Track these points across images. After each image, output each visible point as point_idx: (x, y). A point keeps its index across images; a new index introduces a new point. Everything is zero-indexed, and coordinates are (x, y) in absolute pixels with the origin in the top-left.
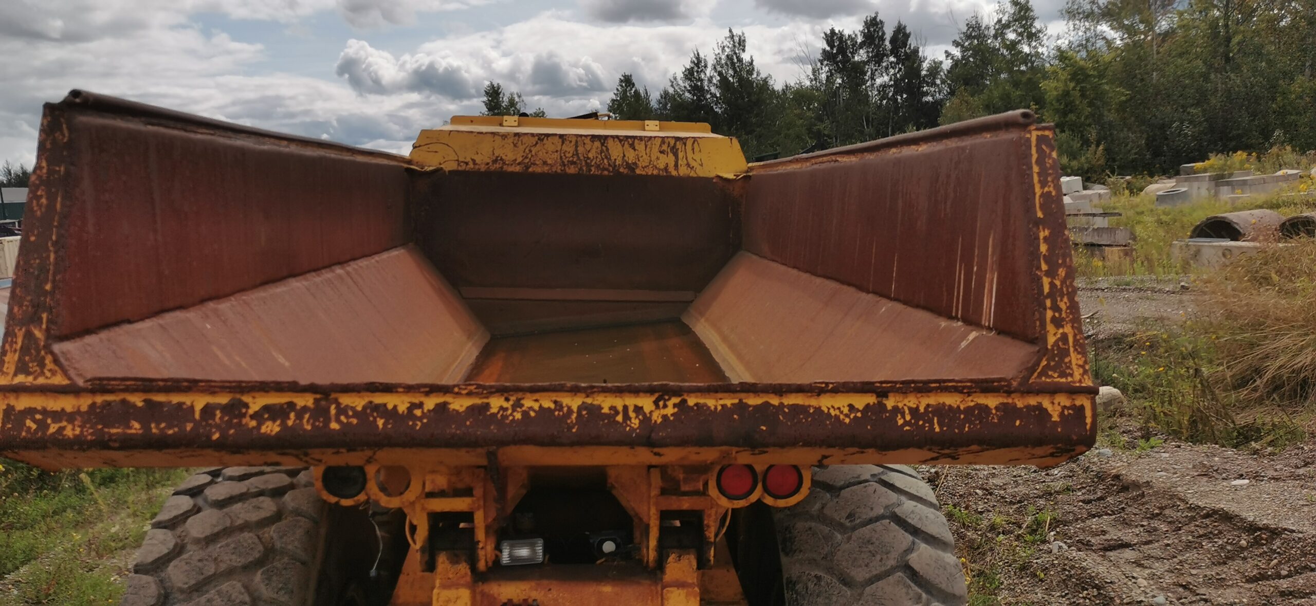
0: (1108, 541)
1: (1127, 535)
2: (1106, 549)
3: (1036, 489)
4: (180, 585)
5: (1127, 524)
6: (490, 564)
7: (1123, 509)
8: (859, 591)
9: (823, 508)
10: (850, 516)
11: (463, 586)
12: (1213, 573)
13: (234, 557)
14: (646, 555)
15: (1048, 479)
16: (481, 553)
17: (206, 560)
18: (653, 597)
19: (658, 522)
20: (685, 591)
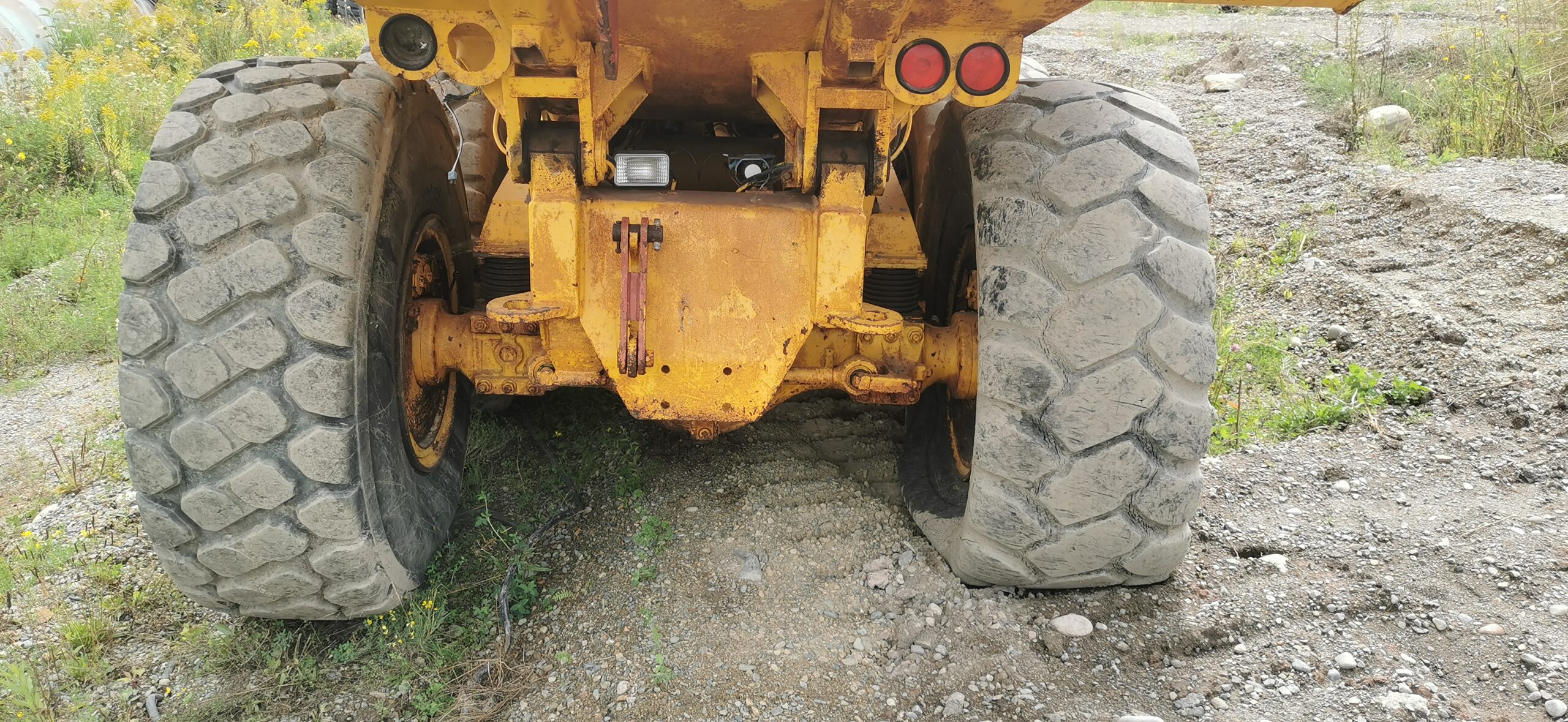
0: (1377, 261)
1: (1401, 256)
2: (1373, 271)
3: (1291, 209)
4: (209, 174)
5: (1402, 244)
6: (601, 177)
7: (1399, 229)
8: (1072, 219)
9: (1032, 125)
10: (1067, 134)
11: (566, 199)
12: (1507, 293)
13: (274, 146)
14: (800, 170)
15: (1307, 199)
16: (588, 159)
17: (241, 147)
18: (806, 228)
19: (816, 126)
20: (848, 217)
